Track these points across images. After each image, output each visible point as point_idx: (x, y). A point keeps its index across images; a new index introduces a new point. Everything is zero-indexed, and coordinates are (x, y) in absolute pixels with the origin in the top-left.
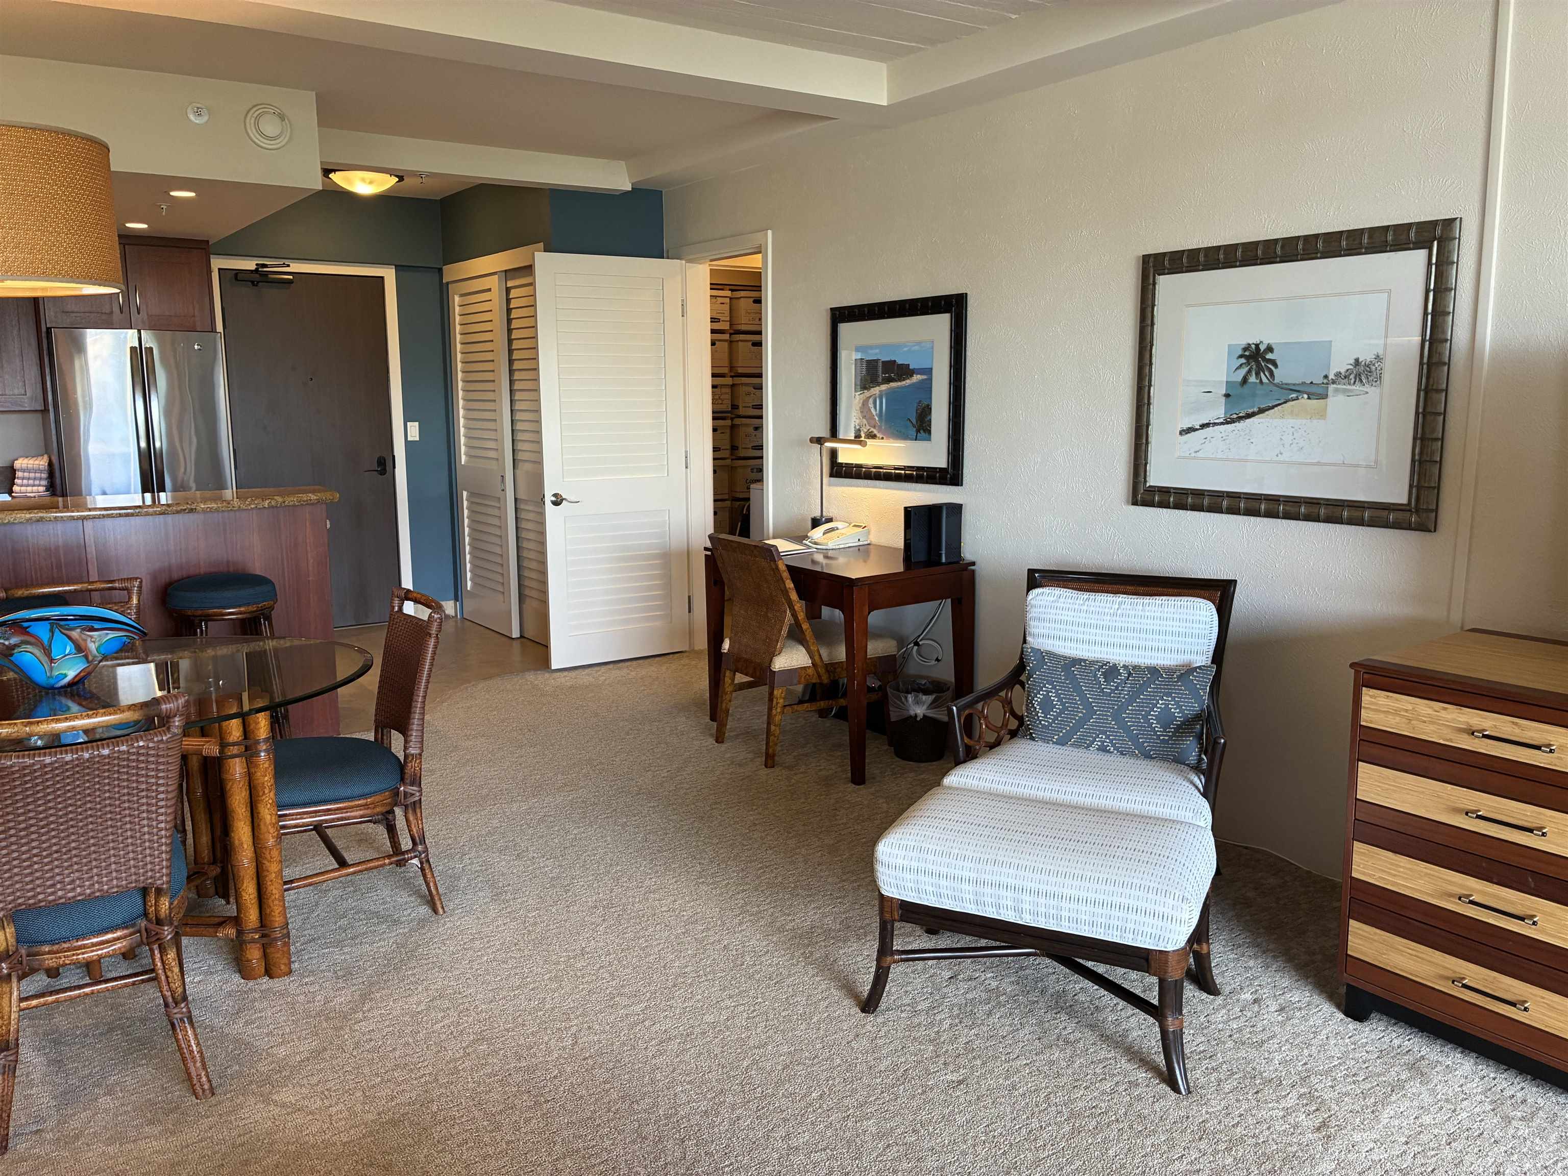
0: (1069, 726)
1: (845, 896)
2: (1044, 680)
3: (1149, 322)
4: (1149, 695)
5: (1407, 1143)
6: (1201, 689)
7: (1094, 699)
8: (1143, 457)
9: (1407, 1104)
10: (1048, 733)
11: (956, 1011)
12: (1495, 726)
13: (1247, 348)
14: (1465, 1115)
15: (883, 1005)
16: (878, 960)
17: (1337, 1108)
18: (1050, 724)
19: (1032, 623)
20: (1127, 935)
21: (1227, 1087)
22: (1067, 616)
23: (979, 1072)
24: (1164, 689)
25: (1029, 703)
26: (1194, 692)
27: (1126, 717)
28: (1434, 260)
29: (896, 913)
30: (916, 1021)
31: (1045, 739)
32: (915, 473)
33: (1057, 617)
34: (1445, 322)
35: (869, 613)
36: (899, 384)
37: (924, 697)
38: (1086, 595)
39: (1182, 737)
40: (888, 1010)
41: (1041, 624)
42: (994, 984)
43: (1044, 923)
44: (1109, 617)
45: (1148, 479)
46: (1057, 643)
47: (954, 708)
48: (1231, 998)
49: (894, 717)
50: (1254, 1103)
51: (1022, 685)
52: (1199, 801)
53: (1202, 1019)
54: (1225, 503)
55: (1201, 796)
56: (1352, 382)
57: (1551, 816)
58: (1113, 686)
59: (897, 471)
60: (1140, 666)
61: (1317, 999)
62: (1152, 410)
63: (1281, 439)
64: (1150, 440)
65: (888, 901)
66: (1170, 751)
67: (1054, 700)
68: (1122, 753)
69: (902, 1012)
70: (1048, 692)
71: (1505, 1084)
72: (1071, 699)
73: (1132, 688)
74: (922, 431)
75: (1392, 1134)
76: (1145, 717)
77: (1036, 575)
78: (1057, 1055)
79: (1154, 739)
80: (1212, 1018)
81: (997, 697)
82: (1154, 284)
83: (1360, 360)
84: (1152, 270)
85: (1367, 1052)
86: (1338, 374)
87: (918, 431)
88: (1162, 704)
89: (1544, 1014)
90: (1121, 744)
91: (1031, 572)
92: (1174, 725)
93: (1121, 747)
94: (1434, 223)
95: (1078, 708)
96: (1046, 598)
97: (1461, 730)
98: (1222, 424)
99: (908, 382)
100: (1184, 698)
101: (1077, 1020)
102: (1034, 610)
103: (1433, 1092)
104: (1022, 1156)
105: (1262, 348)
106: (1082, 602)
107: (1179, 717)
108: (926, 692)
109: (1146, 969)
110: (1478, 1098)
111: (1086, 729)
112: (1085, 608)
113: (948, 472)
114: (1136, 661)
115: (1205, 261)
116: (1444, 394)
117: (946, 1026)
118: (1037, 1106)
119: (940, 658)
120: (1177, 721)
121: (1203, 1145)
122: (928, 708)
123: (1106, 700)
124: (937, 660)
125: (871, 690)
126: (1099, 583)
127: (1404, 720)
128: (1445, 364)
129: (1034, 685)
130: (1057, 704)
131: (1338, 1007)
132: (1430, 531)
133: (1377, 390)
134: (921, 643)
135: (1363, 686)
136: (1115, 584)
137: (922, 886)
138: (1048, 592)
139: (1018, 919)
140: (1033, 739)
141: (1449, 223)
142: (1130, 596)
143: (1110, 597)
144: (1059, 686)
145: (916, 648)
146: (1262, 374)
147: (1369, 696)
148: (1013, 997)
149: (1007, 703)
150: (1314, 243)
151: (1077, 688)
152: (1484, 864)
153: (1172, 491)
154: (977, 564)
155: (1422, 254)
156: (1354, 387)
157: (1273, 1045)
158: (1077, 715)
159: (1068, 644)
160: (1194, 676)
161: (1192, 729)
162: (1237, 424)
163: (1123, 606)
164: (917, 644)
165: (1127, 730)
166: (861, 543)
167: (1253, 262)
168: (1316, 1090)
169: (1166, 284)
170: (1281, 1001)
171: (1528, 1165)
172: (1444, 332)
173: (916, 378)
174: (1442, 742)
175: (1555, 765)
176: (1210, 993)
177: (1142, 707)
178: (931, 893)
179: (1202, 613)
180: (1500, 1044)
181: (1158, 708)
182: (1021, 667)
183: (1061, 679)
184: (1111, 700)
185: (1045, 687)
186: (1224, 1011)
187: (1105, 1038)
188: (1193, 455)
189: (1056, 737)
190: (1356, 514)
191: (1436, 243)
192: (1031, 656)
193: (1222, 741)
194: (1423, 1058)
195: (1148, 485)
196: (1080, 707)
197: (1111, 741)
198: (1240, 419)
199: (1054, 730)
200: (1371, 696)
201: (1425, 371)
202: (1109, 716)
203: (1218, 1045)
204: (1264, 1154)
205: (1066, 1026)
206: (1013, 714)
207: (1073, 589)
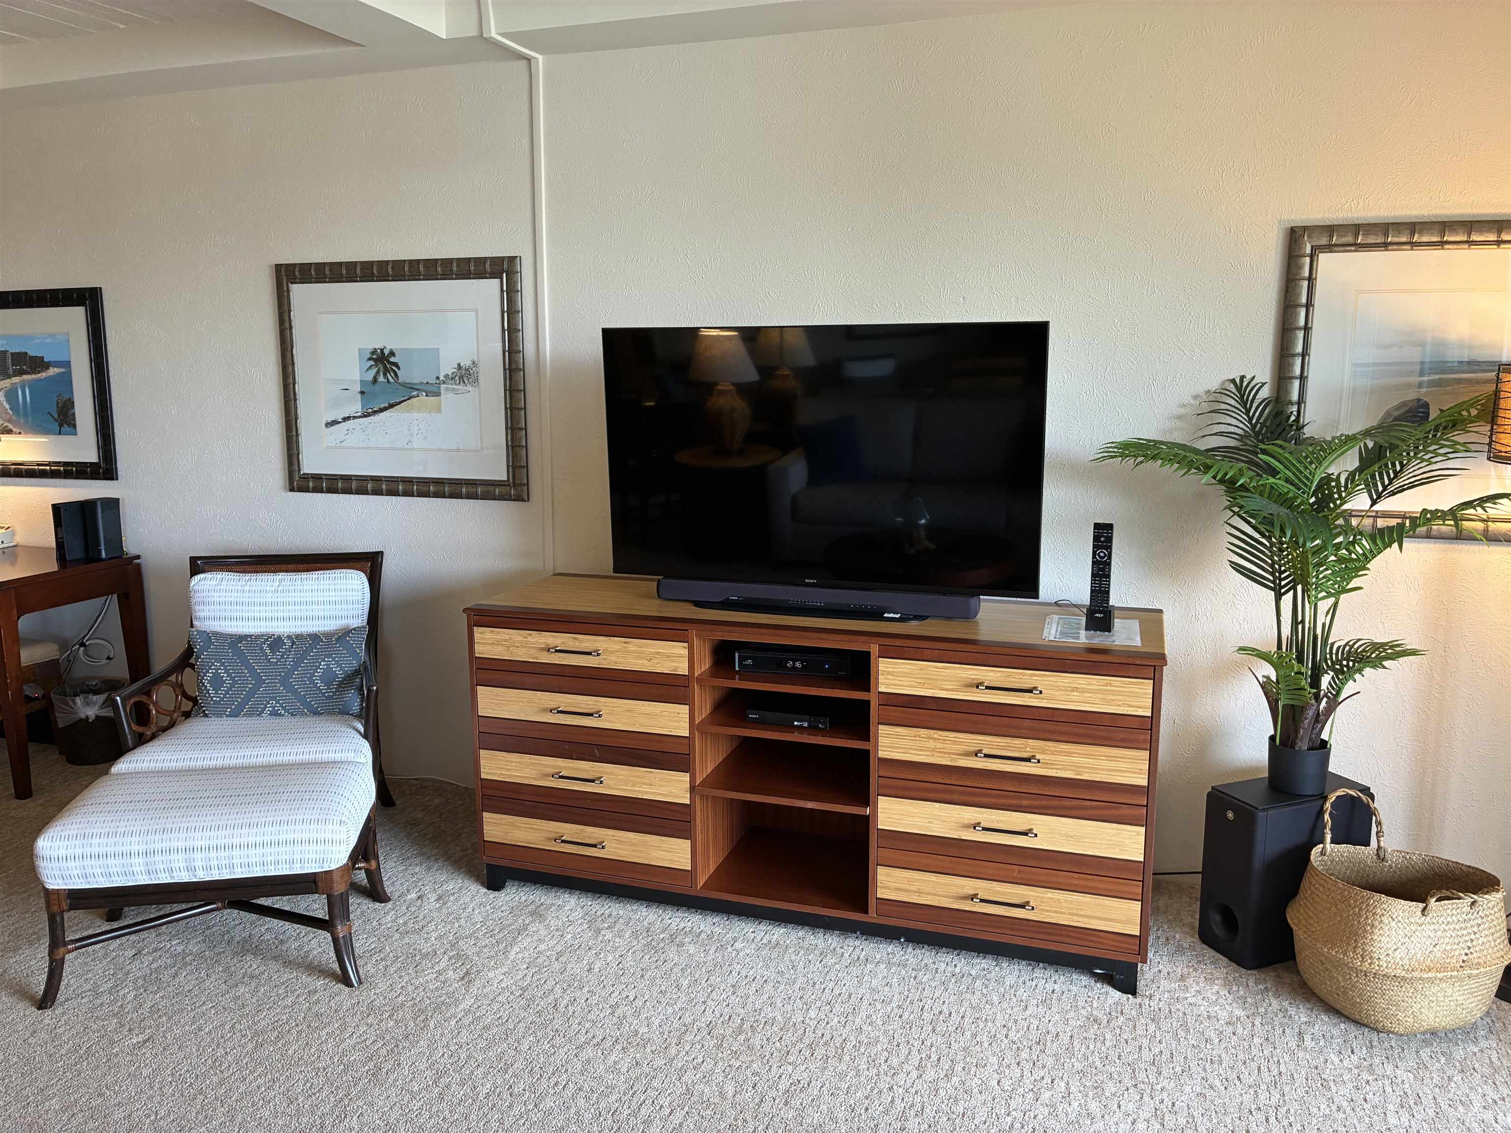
0: (240, 698)
1: (13, 909)
2: (212, 659)
3: (287, 325)
4: (312, 659)
5: (528, 968)
6: (358, 648)
7: (263, 669)
8: (295, 448)
9: (529, 940)
10: (221, 708)
11: (140, 982)
12: (563, 642)
13: (374, 352)
14: (569, 936)
15: (60, 997)
16: (51, 954)
17: (477, 959)
18: (221, 699)
19: (197, 608)
20: (295, 865)
21: (392, 970)
22: (232, 597)
23: (165, 1027)
24: (325, 651)
25: (200, 683)
26: (353, 653)
27: (293, 682)
28: (505, 288)
29: (64, 904)
30: (99, 1002)
31: (218, 714)
32: (62, 468)
33: (221, 599)
34: (517, 337)
35: (19, 618)
36: (34, 376)
37: (95, 698)
38: (247, 576)
39: (345, 691)
40: (67, 1000)
41: (206, 608)
42: (180, 949)
43: (218, 875)
44: (271, 595)
45: (301, 467)
46: (223, 623)
47: (118, 698)
48: (399, 901)
49: (61, 724)
50: (413, 975)
51: (192, 666)
52: (360, 743)
53: (375, 923)
54: (370, 486)
55: (362, 738)
56: (458, 382)
57: (604, 702)
58: (278, 655)
59: (41, 467)
60: (302, 635)
61: (467, 883)
62: (298, 406)
63: (409, 430)
64: (299, 432)
65: (55, 894)
66: (335, 705)
67: (223, 676)
68: (292, 715)
69: (82, 998)
70: (217, 670)
71: (598, 907)
72: (240, 673)
73: (296, 654)
74: (65, 425)
75: (517, 964)
76: (310, 679)
77: (199, 562)
78: (242, 991)
79: (320, 697)
80: (383, 921)
81: (166, 682)
82: (288, 291)
83: (462, 365)
84: (285, 278)
85: (502, 912)
86: (446, 376)
87: (61, 425)
88: (324, 665)
89: (616, 848)
90: (291, 706)
91: (193, 560)
92: (336, 681)
93: (291, 709)
94: (502, 259)
95: (248, 680)
96: (209, 582)
97: (542, 649)
98: (360, 417)
99: (43, 375)
100: (343, 657)
101: (262, 956)
102: (197, 595)
103: (548, 927)
104: (208, 1082)
105: (386, 352)
106: (244, 583)
107: (341, 674)
108: (97, 692)
109: (315, 890)
110: (579, 922)
111: (257, 697)
112: (247, 588)
113: (100, 467)
114: (298, 630)
115: (330, 274)
116: (523, 393)
117: (130, 997)
118: (222, 1037)
119: (111, 656)
120: (339, 678)
121: (370, 1020)
122: (101, 707)
123: (274, 669)
124: (109, 658)
125: (28, 699)
126: (262, 564)
127: (504, 648)
128: (520, 370)
129: (203, 665)
130: (226, 680)
131: (483, 884)
132: (524, 501)
133: (477, 389)
134: (87, 643)
135: (474, 626)
136: (278, 564)
137: (89, 871)
138: (210, 576)
139: (192, 877)
140: (206, 716)
141: (512, 259)
142: (289, 574)
143: (270, 576)
144: (228, 662)
145: (82, 649)
146: (388, 374)
147: (478, 631)
148: (200, 955)
149: (179, 687)
150: (416, 266)
151: (245, 663)
152: (567, 747)
153: (324, 477)
154: (143, 557)
155: (496, 282)
156: (459, 387)
157: (431, 926)
158: (247, 687)
159: (234, 623)
160: (350, 637)
161: (352, 683)
162: (372, 417)
163: (283, 583)
164: (82, 645)
165: (295, 692)
166: (5, 545)
167: (370, 278)
168: (463, 950)
169: (298, 292)
170: (439, 892)
171: (610, 958)
172: (518, 345)
173: (53, 371)
174: (530, 660)
175: (603, 664)
176: (381, 902)
177: (307, 670)
178: (100, 875)
179: (353, 582)
180: (590, 878)
181: (321, 669)
182: (189, 651)
183: (228, 655)
184: (279, 669)
185: (214, 665)
186: (393, 912)
187: (289, 964)
188: (339, 444)
189: (229, 710)
190: (471, 490)
191: (504, 274)
192: (197, 639)
193: (375, 688)
194: (542, 904)
195: (302, 473)
196: (250, 679)
197: (281, 705)
198: (375, 412)
199: (226, 704)
200: (480, 633)
201: (508, 375)
202: (278, 683)
203: (386, 940)
204: (419, 1010)
205: (253, 964)
206: (186, 696)
207: (236, 572)
